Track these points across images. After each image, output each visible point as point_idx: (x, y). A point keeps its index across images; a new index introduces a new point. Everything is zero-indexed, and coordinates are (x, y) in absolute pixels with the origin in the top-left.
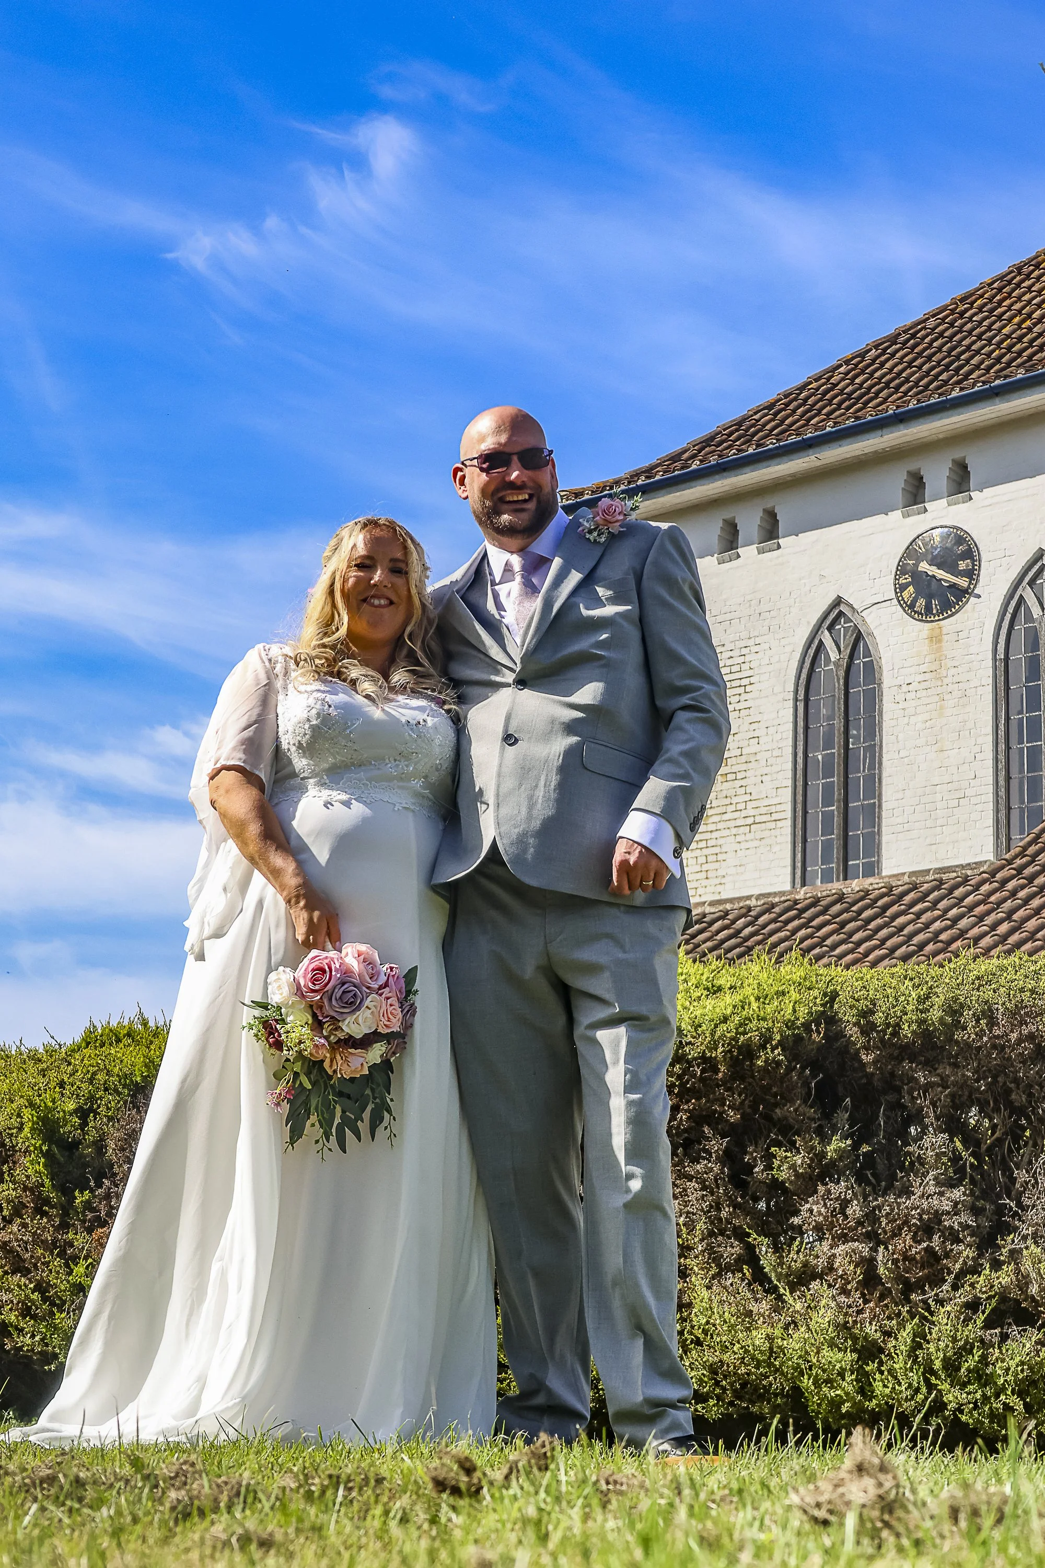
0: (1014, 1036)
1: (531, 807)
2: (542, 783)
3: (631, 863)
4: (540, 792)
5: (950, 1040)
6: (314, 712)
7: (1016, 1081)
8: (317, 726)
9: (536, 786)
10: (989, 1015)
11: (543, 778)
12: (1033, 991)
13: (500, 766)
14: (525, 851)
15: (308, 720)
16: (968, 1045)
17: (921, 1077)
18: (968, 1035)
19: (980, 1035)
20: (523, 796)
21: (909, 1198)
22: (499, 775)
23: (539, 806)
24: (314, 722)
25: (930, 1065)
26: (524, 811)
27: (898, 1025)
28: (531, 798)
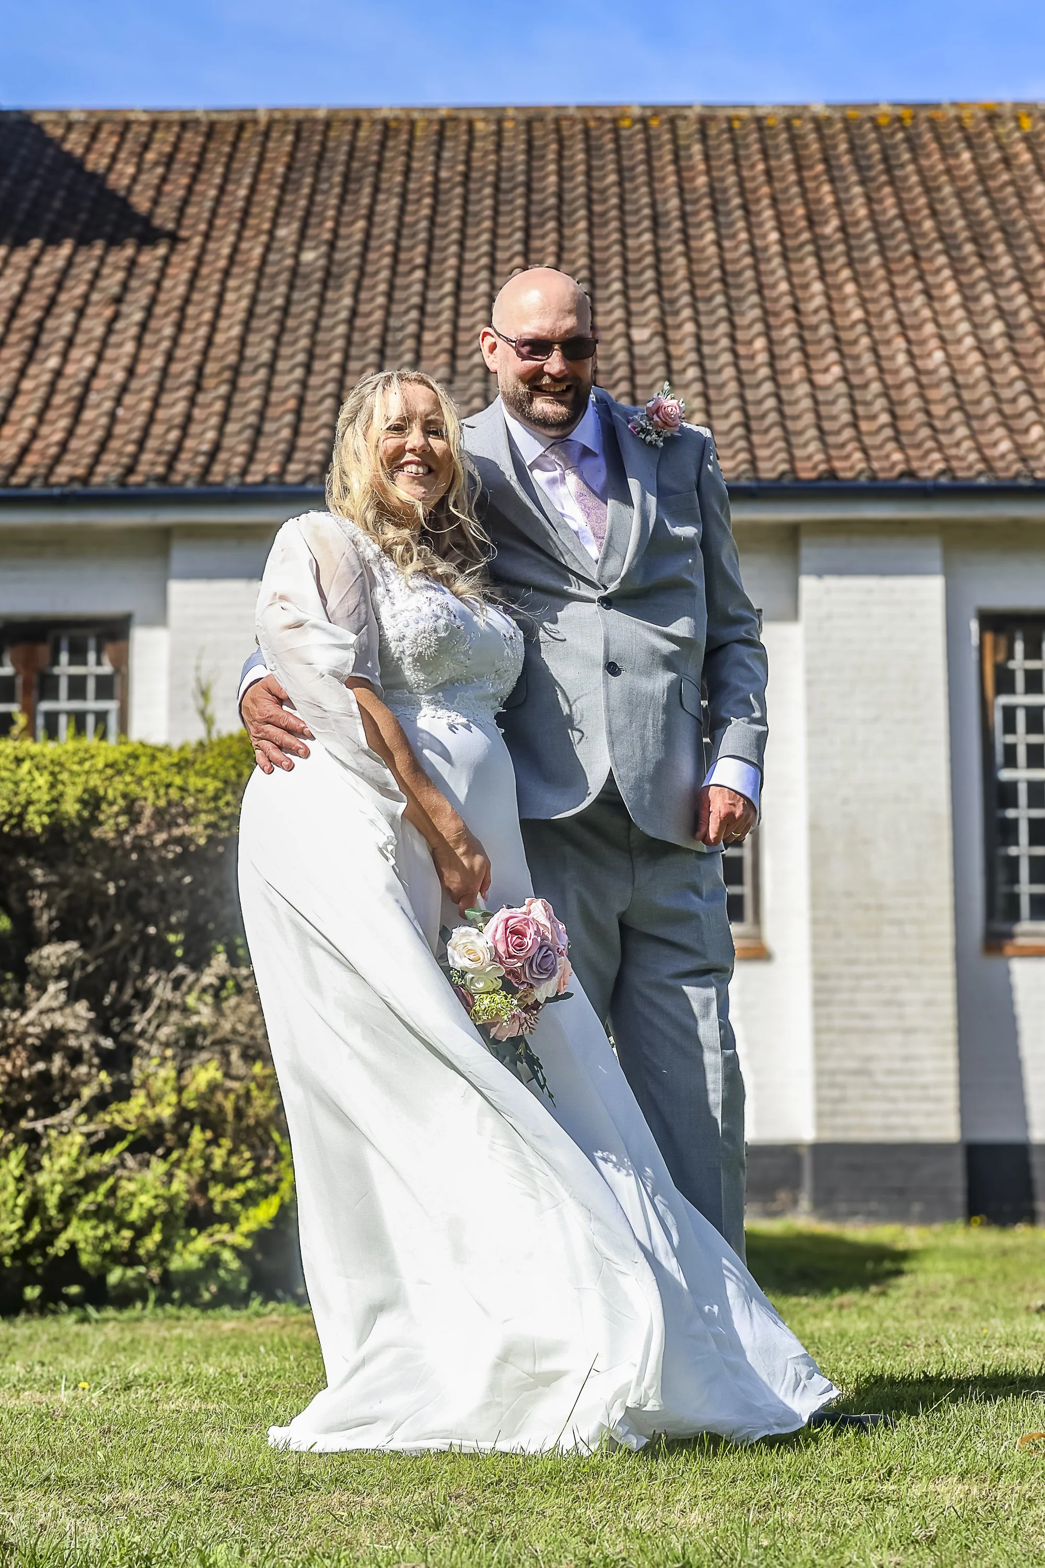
0: (160, 838)
1: (644, 749)
2: (650, 722)
3: (737, 815)
4: (649, 734)
5: (85, 836)
6: (442, 622)
7: (151, 885)
8: (444, 639)
9: (645, 725)
10: (132, 811)
11: (650, 715)
12: (182, 789)
13: (607, 698)
14: (642, 798)
15: (435, 631)
16: (103, 843)
17: (39, 874)
18: (105, 832)
19: (121, 833)
20: (636, 735)
21: (23, 1013)
22: (608, 709)
23: (650, 748)
24: (443, 635)
25: (49, 864)
26: (638, 753)
27: (21, 817)
28: (642, 737)
